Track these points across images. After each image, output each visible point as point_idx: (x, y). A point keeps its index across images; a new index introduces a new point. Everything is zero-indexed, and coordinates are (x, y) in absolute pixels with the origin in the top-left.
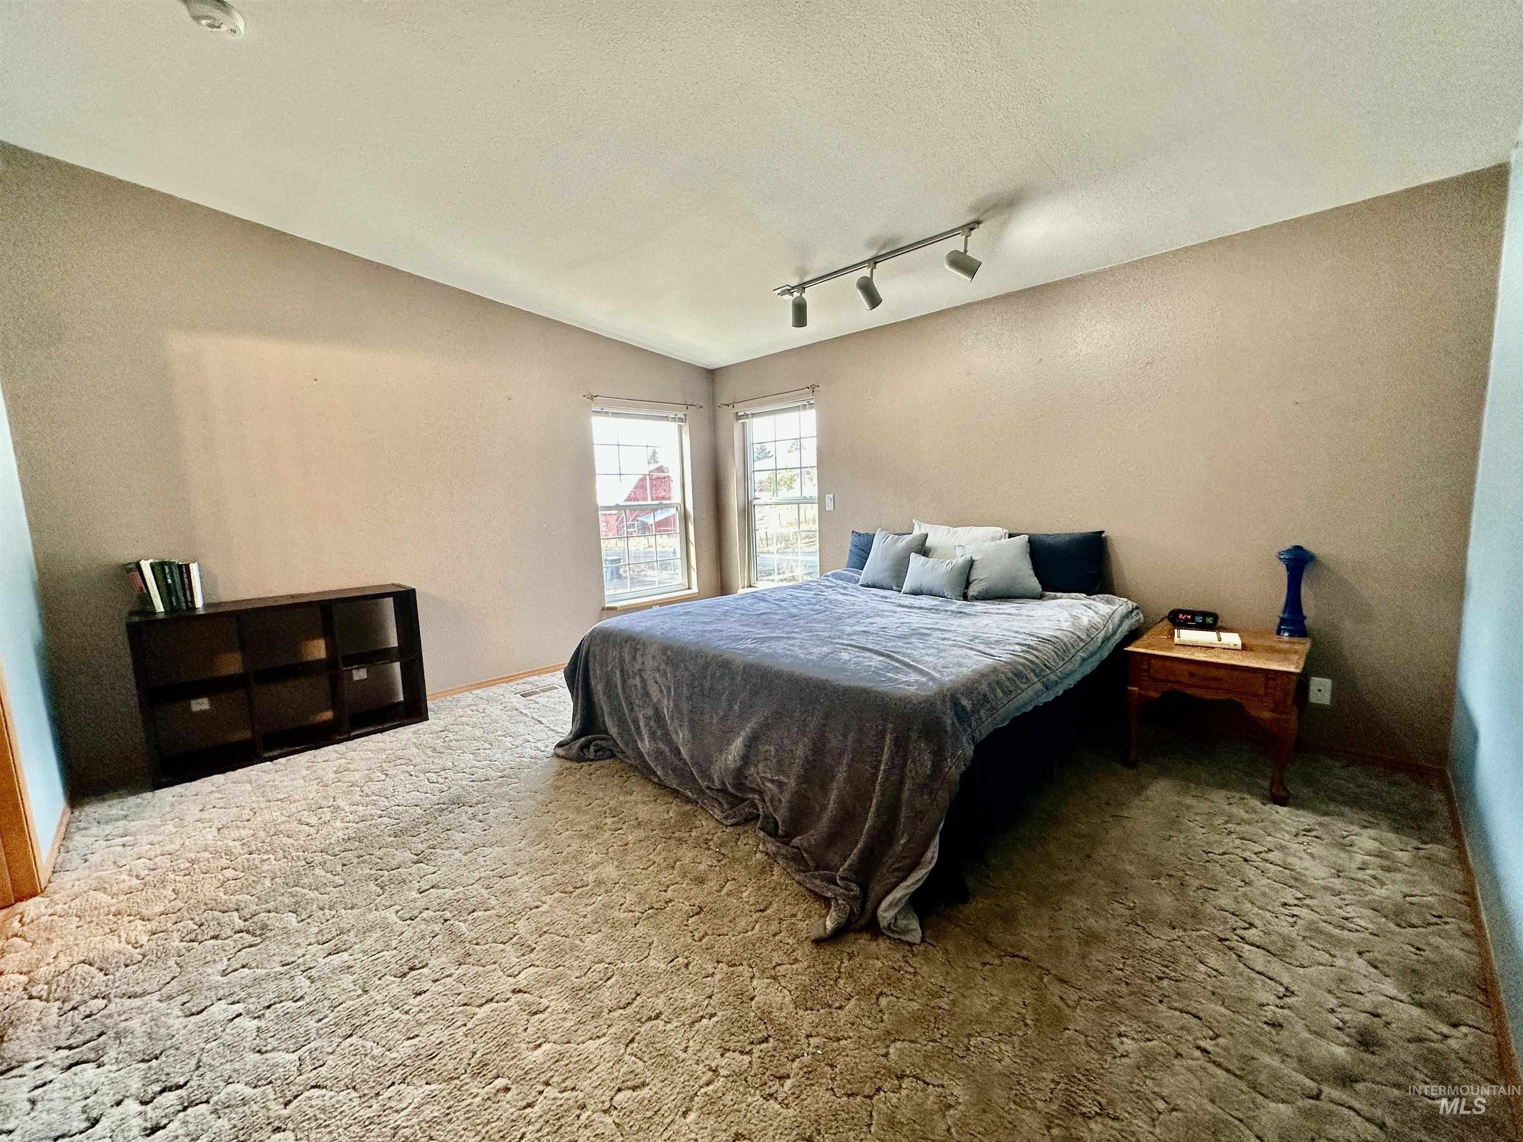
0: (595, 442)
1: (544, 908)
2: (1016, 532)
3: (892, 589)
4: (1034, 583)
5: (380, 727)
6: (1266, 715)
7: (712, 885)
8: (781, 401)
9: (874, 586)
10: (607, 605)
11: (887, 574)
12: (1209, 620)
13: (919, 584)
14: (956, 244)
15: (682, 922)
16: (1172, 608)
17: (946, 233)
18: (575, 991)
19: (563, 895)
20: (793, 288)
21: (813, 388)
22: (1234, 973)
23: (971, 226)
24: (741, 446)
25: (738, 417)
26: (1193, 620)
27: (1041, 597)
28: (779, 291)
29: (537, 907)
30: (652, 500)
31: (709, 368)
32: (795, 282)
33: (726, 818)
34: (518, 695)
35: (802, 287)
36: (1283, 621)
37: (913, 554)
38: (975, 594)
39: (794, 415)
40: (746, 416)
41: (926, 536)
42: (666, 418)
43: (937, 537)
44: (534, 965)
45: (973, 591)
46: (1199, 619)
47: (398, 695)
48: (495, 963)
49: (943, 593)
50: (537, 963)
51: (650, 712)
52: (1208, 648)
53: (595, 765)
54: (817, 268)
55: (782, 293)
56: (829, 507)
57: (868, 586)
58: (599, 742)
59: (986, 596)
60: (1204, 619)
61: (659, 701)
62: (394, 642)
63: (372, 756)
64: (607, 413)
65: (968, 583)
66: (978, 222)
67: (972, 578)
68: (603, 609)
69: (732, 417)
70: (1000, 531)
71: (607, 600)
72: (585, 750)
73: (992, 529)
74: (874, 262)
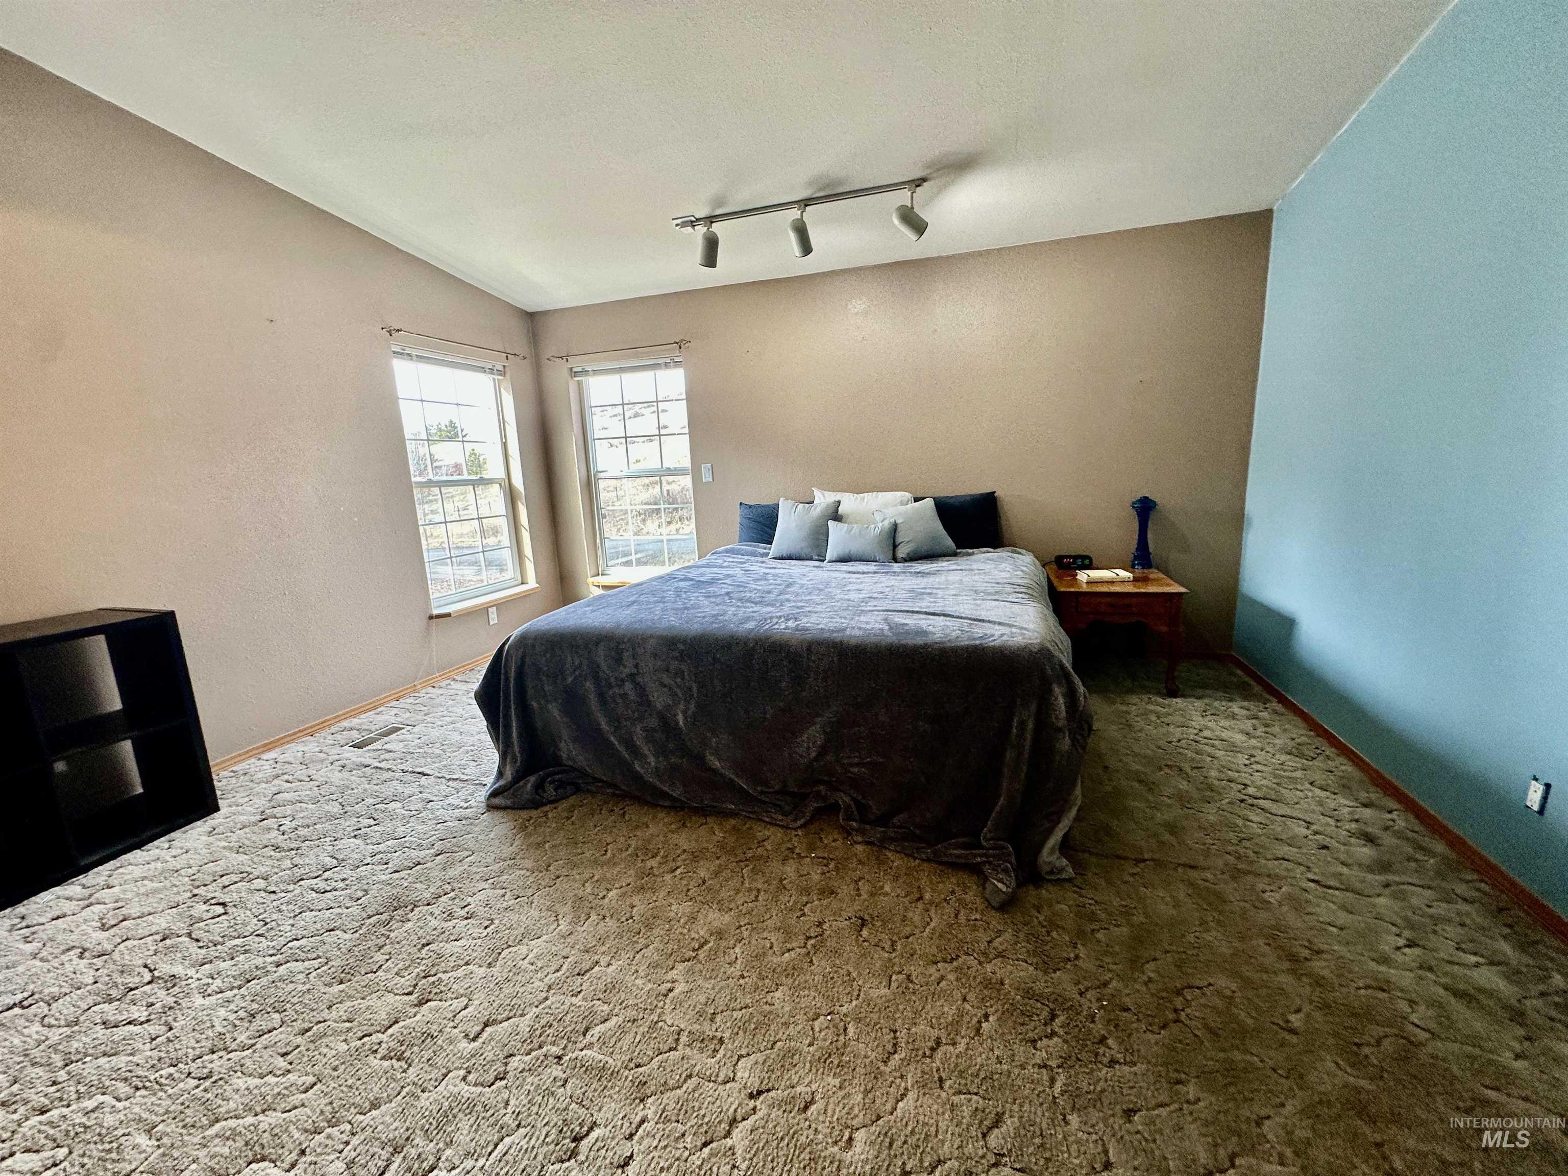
0: (400, 394)
1: (680, 988)
2: (919, 496)
3: (811, 559)
4: (949, 543)
5: (137, 840)
6: (1164, 629)
7: (845, 890)
8: (637, 356)
9: (790, 558)
10: (435, 612)
11: (804, 544)
12: (1087, 562)
13: (847, 551)
14: (903, 197)
15: (857, 940)
16: (1057, 554)
17: (896, 184)
18: (824, 1059)
19: (689, 964)
20: (698, 220)
21: (679, 344)
22: (1273, 822)
23: (917, 183)
24: (578, 409)
25: (573, 373)
26: (1074, 562)
27: (955, 555)
28: (679, 221)
29: (671, 990)
30: (469, 474)
31: (529, 310)
32: (702, 213)
33: (795, 820)
34: (346, 747)
35: (711, 220)
36: (1136, 558)
37: (830, 523)
38: (902, 555)
39: (648, 375)
40: (585, 372)
41: (839, 502)
42: (482, 370)
43: (849, 503)
44: (740, 1057)
45: (902, 552)
46: (1079, 562)
47: (133, 786)
48: (690, 1076)
49: (875, 557)
50: (744, 1052)
51: (653, 722)
52: (1112, 582)
53: (564, 805)
54: (738, 201)
55: (684, 225)
56: (707, 477)
57: (782, 558)
58: (557, 777)
59: (914, 557)
60: (1082, 562)
61: (668, 707)
62: (113, 702)
63: (156, 885)
64: (409, 355)
65: (895, 546)
66: (924, 180)
67: (899, 540)
68: (431, 617)
69: (565, 372)
70: (908, 495)
71: (434, 604)
72: (540, 791)
73: (899, 494)
74: (806, 203)
